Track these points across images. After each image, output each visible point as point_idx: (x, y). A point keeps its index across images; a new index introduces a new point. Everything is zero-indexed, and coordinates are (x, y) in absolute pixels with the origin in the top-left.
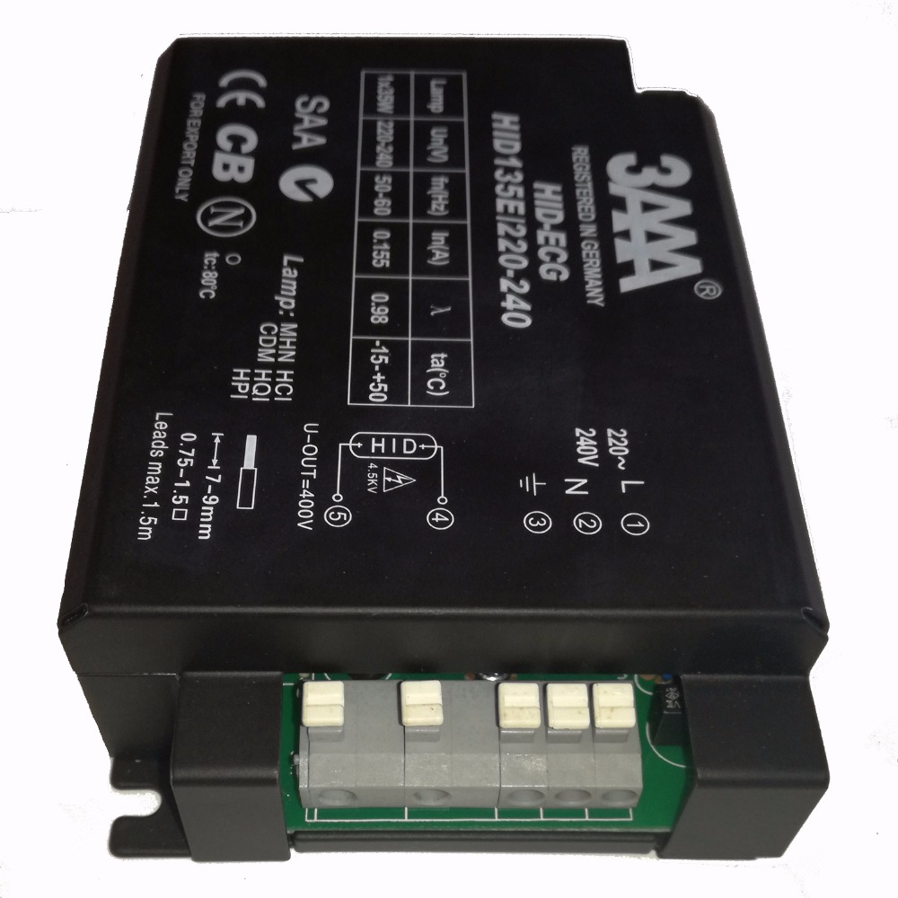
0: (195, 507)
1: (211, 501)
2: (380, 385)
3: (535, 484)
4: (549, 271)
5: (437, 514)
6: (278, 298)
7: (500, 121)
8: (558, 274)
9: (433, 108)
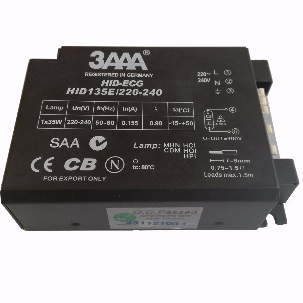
0: (238, 164)
1: (235, 160)
2: (187, 123)
3: (217, 91)
4: (139, 84)
6: (153, 149)
7: (70, 92)
8: (140, 82)
9: (60, 109)
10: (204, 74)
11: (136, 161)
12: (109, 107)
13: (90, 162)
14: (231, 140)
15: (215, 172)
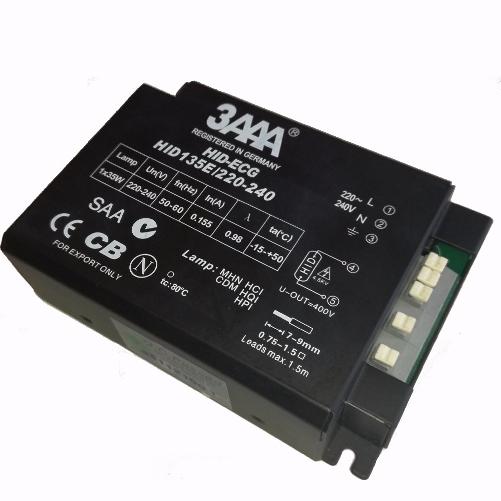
0: (300, 348)
1: (300, 341)
2: (274, 255)
3: (353, 230)
4: (251, 173)
5: (350, 268)
6: (204, 269)
7: (159, 147)
8: (255, 171)
9: (133, 164)
10: (352, 197)
11: (171, 274)
12: (191, 187)
13: (117, 247)
14: (317, 309)
15: (259, 341)
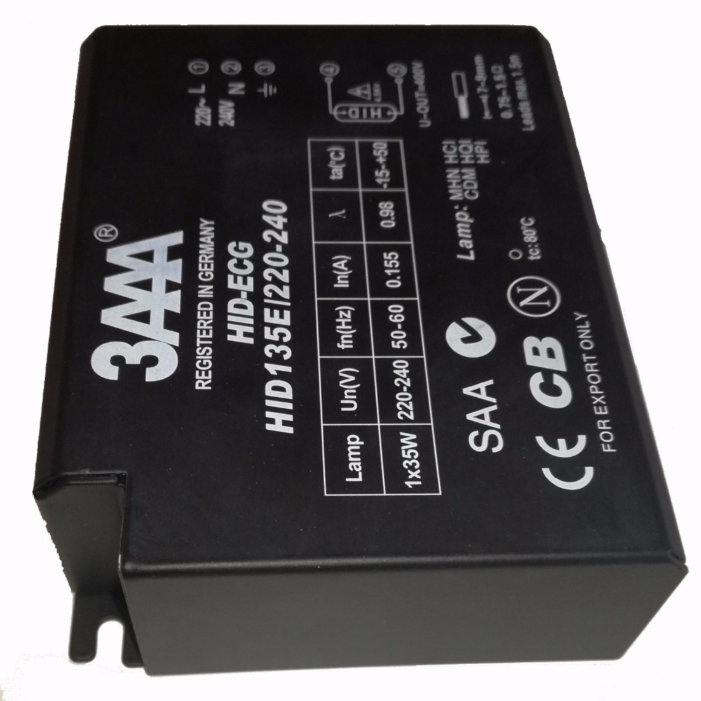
0: (489, 75)
2: (379, 155)
3: (265, 91)
7: (286, 423)
8: (236, 249)
11: (514, 254)
12: (337, 320)
15: (517, 113)
